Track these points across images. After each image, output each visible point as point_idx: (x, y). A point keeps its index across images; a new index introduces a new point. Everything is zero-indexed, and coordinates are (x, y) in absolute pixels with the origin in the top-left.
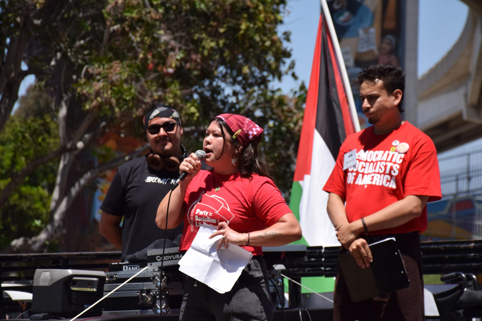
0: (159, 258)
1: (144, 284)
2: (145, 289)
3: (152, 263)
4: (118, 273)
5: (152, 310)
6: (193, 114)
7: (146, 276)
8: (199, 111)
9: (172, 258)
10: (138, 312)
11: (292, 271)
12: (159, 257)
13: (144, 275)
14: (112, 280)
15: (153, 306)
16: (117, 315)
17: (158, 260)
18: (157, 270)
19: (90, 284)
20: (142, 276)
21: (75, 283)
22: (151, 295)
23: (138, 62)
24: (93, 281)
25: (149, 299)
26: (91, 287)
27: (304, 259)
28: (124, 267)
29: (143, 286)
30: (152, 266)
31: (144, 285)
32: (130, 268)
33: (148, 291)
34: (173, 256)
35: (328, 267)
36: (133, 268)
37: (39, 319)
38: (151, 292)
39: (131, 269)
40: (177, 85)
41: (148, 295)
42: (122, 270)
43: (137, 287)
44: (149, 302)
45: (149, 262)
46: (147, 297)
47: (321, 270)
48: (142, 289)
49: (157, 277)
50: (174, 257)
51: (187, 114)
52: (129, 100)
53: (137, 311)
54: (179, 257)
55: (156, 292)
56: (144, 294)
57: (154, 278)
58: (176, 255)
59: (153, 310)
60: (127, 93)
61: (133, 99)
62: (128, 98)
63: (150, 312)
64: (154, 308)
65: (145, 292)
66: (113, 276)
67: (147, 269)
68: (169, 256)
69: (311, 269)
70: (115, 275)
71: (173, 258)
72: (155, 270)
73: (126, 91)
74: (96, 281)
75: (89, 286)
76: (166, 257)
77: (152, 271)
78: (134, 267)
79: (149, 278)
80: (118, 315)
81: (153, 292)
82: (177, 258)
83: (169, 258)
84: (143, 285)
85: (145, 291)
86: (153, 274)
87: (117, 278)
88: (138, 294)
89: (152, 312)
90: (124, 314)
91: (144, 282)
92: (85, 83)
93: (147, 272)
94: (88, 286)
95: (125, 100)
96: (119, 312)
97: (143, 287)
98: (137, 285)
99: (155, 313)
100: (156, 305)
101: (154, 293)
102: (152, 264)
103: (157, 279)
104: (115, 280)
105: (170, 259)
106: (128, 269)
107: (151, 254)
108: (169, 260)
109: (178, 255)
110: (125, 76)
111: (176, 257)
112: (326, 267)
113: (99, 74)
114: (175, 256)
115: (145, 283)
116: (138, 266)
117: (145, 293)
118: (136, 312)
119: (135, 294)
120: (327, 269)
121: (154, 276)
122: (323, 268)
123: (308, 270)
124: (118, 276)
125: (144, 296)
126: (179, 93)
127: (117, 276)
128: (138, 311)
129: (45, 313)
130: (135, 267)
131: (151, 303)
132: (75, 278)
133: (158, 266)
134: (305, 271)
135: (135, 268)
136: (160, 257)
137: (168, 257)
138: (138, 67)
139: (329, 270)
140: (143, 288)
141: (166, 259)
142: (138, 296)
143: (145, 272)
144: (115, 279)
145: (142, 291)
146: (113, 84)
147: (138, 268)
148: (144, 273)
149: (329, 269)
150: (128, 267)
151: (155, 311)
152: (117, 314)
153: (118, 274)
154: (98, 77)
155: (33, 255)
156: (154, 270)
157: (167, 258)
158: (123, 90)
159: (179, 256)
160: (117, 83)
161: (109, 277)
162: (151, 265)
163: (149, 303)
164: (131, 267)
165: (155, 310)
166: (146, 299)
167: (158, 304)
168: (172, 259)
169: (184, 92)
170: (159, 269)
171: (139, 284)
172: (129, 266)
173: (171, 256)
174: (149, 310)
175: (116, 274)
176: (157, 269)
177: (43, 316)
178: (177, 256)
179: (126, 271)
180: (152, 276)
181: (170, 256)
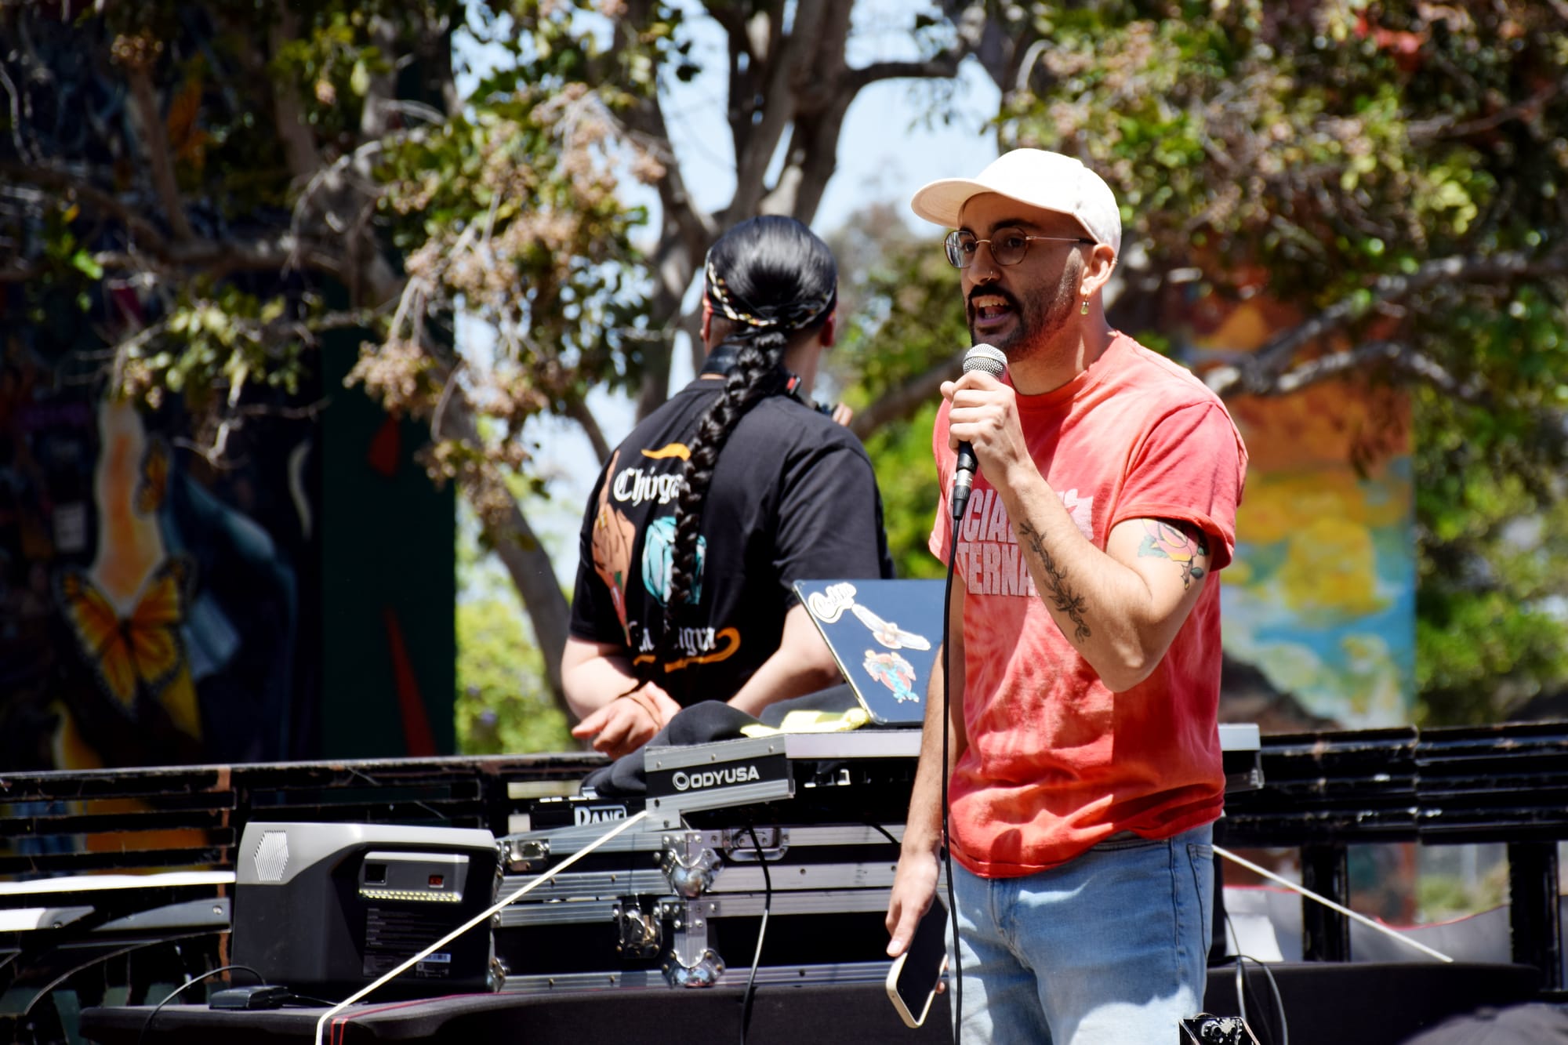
0: (681, 780)
1: (630, 876)
2: (636, 894)
3: (659, 799)
4: (551, 834)
5: (660, 972)
6: (1452, 211)
7: (640, 846)
8: (1475, 199)
9: (723, 779)
10: (615, 980)
11: (1310, 820)
12: (681, 774)
13: (633, 843)
14: (532, 862)
15: (661, 956)
16: (548, 989)
17: (679, 789)
18: (678, 825)
19: (437, 876)
20: (626, 847)
21: (377, 873)
22: (657, 916)
23: (1212, 27)
24: (450, 866)
25: (652, 932)
26: (442, 886)
27: (1249, 779)
28: (577, 812)
29: (630, 881)
30: (660, 807)
31: (633, 879)
32: (596, 816)
33: (647, 903)
34: (727, 772)
35: (1433, 807)
36: (605, 815)
37: (240, 1006)
38: (657, 905)
39: (601, 819)
40: (1393, 106)
41: (646, 917)
42: (571, 822)
43: (611, 885)
44: (650, 942)
45: (651, 796)
46: (643, 924)
47: (1410, 817)
48: (627, 895)
49: (675, 851)
50: (730, 776)
51: (1430, 212)
52: (1179, 167)
53: (613, 974)
54: (745, 775)
55: (672, 905)
56: (633, 915)
57: (664, 852)
58: (736, 768)
59: (665, 972)
60: (1169, 143)
61: (1192, 163)
62: (1172, 160)
63: (654, 980)
64: (666, 966)
65: (638, 904)
66: (536, 846)
67: (645, 818)
68: (715, 773)
69: (1377, 814)
70: (546, 841)
71: (728, 780)
72: (671, 826)
73: (1167, 133)
74: (461, 864)
75: (435, 883)
76: (706, 775)
77: (662, 827)
78: (608, 811)
79: (650, 853)
80: (554, 988)
81: (664, 904)
82: (739, 780)
83: (715, 780)
84: (628, 879)
85: (635, 902)
86: (660, 839)
87: (546, 852)
88: (616, 912)
89: (660, 979)
90: (586, 984)
91: (632, 868)
92: (1031, 110)
93: (644, 832)
94: (430, 883)
95: (1162, 168)
96: (555, 980)
97: (629, 887)
98: (610, 880)
99: (669, 981)
100: (673, 955)
101: (667, 908)
102: (661, 803)
103: (674, 858)
104: (542, 860)
105: (719, 782)
106: (591, 821)
107: (658, 766)
108: (715, 786)
109: (744, 769)
110: (1167, 78)
111: (737, 776)
112: (1425, 805)
113: (1078, 73)
114: (734, 771)
115: (635, 872)
116: (621, 810)
117: (635, 908)
118: (609, 981)
119: (604, 914)
120: (1430, 814)
121: (664, 845)
122: (1413, 811)
123: (1365, 818)
124: (552, 847)
125: (635, 921)
126: (1396, 132)
127: (547, 846)
128: (616, 977)
129: (269, 983)
130: (614, 811)
131: (657, 946)
132: (372, 856)
133: (680, 810)
134: (1354, 818)
135: (611, 814)
136: (686, 778)
137: (709, 774)
138: (1212, 43)
139: (1435, 817)
140: (629, 892)
141: (706, 784)
142: (616, 919)
143: (638, 831)
144: (541, 857)
145: (627, 902)
146: (1124, 107)
147: (621, 816)
148: (634, 837)
149: (1438, 812)
150: (592, 813)
151: (669, 976)
152: (551, 984)
153: (550, 837)
154: (1076, 85)
155: (368, 765)
156: (666, 824)
157: (708, 779)
158: (1154, 131)
159: (747, 772)
160: (1139, 105)
161: (523, 850)
162: (657, 803)
163: (652, 945)
164: (600, 813)
165: (671, 971)
166: (640, 932)
167: (679, 949)
168: (724, 784)
169: (1420, 128)
170: (684, 821)
171: (618, 876)
172: (592, 808)
173: (722, 772)
174: (649, 972)
175: (545, 838)
176: (676, 822)
177: (255, 996)
178: (739, 774)
179: (586, 828)
180: (659, 846)
181: (718, 773)
